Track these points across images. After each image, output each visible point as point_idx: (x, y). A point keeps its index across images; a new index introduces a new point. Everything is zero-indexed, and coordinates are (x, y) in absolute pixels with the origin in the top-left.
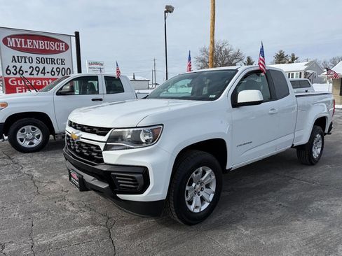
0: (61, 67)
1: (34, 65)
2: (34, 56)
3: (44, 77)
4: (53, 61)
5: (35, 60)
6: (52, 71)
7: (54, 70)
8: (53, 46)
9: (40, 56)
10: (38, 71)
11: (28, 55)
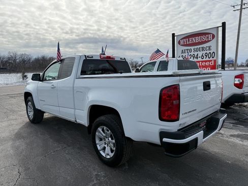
0: (208, 52)
1: (192, 53)
2: (192, 48)
3: (197, 60)
4: (203, 49)
5: (193, 50)
6: (202, 56)
7: (204, 55)
8: (204, 38)
9: (196, 47)
10: (194, 57)
11: (189, 48)
